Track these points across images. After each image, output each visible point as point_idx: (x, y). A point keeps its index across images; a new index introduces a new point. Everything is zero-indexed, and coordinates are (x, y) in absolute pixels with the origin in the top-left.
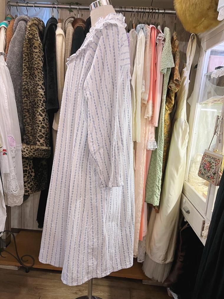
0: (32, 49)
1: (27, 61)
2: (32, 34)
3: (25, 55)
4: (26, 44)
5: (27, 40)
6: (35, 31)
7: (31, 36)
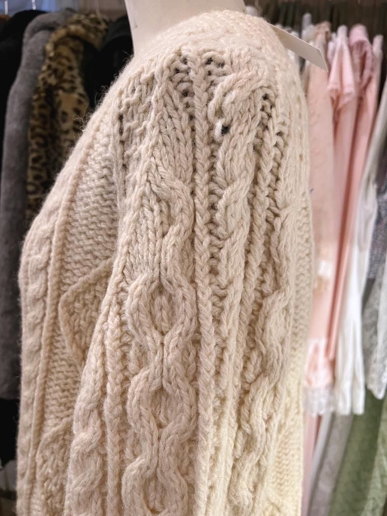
0: (57, 122)
1: (44, 165)
2: (55, 71)
3: (38, 143)
4: (41, 107)
5: (43, 95)
6: (68, 59)
7: (52, 81)
